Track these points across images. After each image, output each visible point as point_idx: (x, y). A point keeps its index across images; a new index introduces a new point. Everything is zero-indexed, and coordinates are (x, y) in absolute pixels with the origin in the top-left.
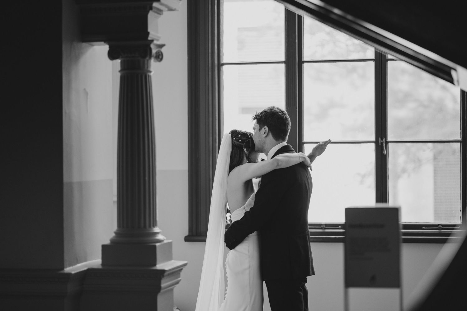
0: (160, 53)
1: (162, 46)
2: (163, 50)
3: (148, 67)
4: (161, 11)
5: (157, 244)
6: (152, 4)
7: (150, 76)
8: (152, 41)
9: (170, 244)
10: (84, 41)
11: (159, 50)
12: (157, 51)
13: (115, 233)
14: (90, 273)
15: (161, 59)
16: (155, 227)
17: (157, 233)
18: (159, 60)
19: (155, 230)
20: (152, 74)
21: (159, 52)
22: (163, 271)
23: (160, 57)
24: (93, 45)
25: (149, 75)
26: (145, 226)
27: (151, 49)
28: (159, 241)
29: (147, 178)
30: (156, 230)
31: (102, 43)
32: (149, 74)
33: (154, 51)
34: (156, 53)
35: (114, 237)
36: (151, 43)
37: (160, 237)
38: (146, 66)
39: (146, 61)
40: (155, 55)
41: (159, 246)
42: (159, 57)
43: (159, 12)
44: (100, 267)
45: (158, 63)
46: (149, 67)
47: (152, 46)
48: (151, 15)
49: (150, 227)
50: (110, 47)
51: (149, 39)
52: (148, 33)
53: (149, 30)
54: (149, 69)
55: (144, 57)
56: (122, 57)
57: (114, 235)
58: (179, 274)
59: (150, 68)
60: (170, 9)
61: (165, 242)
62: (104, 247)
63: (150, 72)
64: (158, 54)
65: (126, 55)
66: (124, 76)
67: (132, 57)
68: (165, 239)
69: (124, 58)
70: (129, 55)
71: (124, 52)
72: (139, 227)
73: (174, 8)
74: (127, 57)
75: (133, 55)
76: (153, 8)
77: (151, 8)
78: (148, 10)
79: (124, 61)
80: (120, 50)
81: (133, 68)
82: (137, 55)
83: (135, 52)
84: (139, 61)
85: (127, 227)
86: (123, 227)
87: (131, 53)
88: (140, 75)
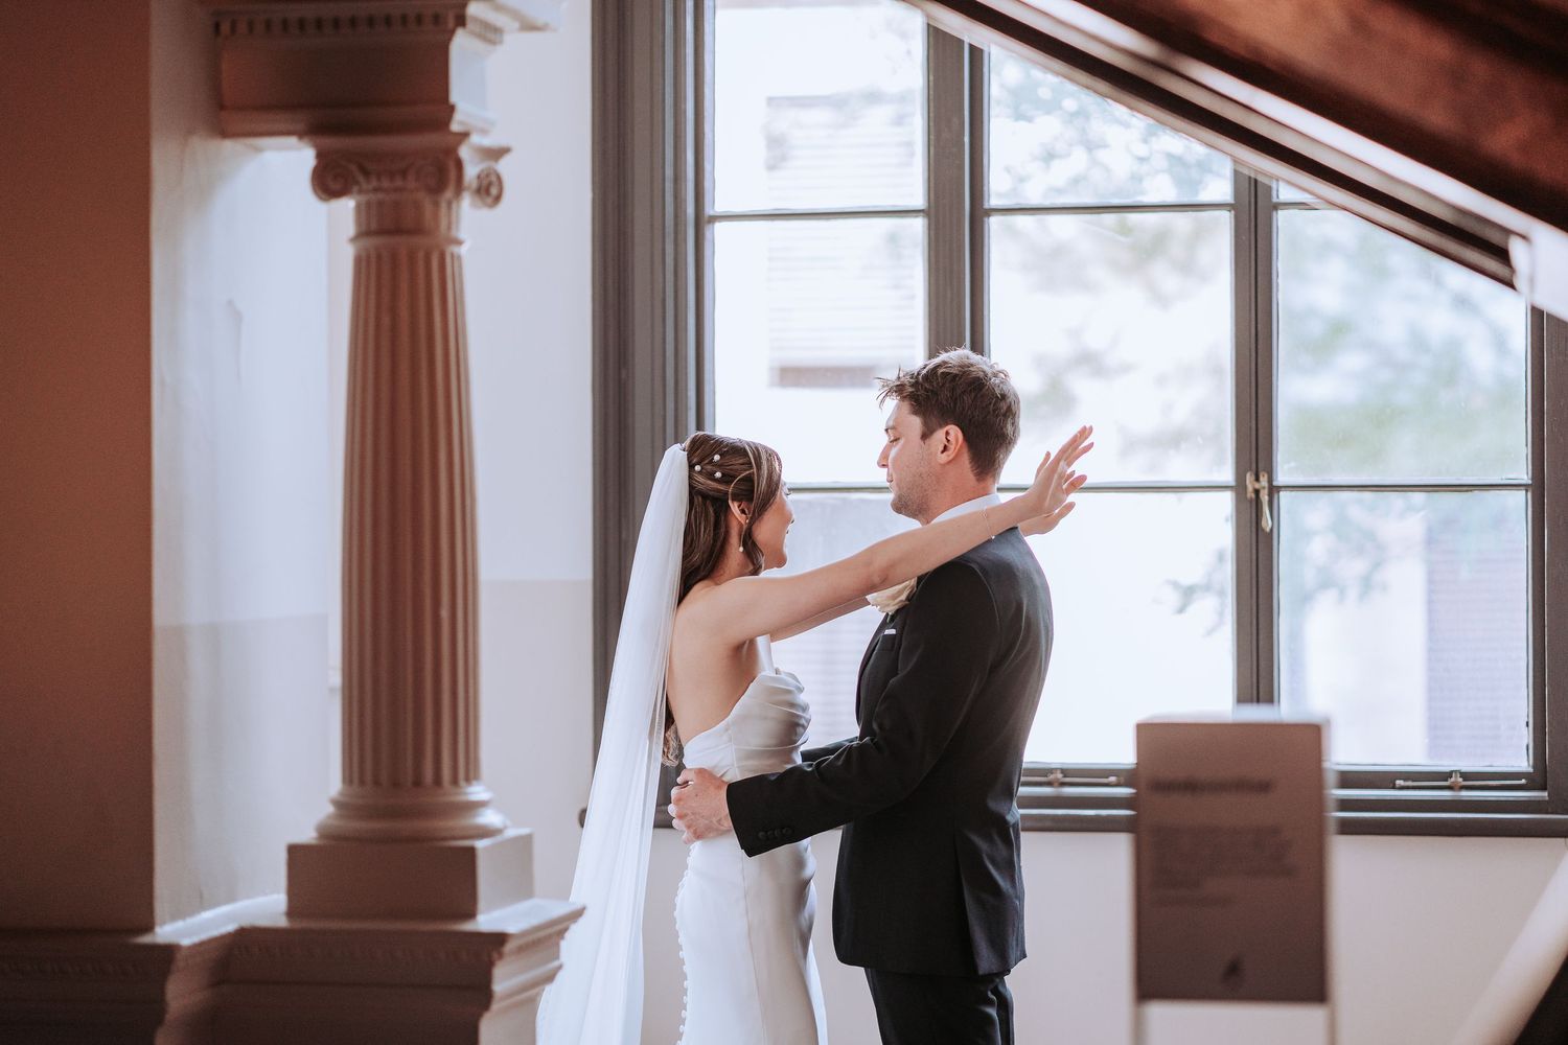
0: (494, 179)
1: (498, 153)
2: (504, 167)
3: (449, 228)
4: (497, 31)
5: (480, 844)
6: (464, 7)
7: (459, 258)
8: (465, 135)
9: (525, 842)
10: (225, 134)
11: (488, 168)
12: (482, 171)
13: (337, 803)
15: (498, 198)
16: (474, 782)
17: (481, 805)
18: (489, 200)
19: (470, 794)
20: (463, 250)
21: (488, 175)
22: (499, 939)
23: (494, 191)
24: (259, 150)
25: (452, 255)
26: (438, 781)
27: (459, 165)
28: (486, 832)
29: (445, 613)
30: (476, 792)
31: (293, 140)
32: (455, 249)
33: (471, 171)
34: (479, 177)
35: (329, 817)
36: (459, 143)
37: (489, 818)
38: (444, 224)
39: (443, 205)
40: (475, 185)
41: (486, 848)
42: (490, 191)
43: (490, 34)
44: (282, 922)
45: (485, 214)
46: (454, 226)
47: (464, 152)
48: (462, 45)
49: (455, 782)
50: (320, 156)
51: (455, 127)
52: (452, 109)
53: (455, 96)
54: (454, 233)
56: (360, 192)
57: (330, 809)
58: (558, 945)
59: (457, 228)
60: (529, 26)
61: (511, 833)
62: (294, 851)
63: (459, 243)
64: (485, 183)
65: (374, 183)
66: (368, 257)
67: (396, 190)
68: (508, 823)
69: (367, 192)
70: (386, 183)
71: (366, 173)
72: (418, 783)
73: (540, 22)
74: (376, 190)
75: (399, 183)
76: (468, 21)
77: (461, 21)
78: (451, 23)
79: (368, 204)
80: (353, 168)
81: (397, 230)
82: (411, 183)
83: (404, 173)
84: (418, 206)
85: (377, 783)
86: (362, 782)
87: (392, 175)
88: (421, 255)
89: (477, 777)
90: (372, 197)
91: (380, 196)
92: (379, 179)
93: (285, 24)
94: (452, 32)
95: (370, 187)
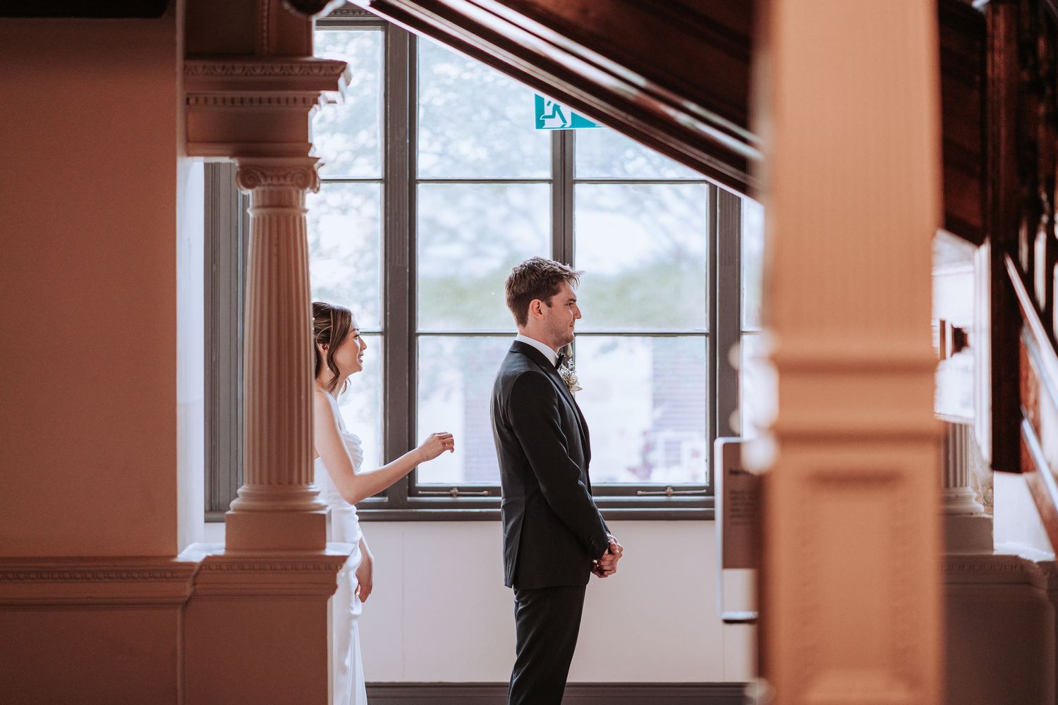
6: (318, 95)
10: (189, 155)
14: (209, 562)
17: (317, 493)
18: (315, 189)
20: (307, 214)
25: (304, 218)
26: (300, 482)
30: (313, 488)
31: (227, 159)
36: (315, 162)
38: (301, 201)
40: (312, 182)
42: (315, 184)
44: (221, 552)
48: (311, 113)
50: (242, 165)
51: (310, 154)
52: (310, 146)
55: (304, 186)
56: (260, 185)
59: (305, 205)
63: (306, 211)
65: (269, 181)
66: (258, 219)
67: (280, 185)
69: (264, 186)
70: (275, 182)
71: (265, 177)
72: (290, 483)
74: (269, 185)
75: (282, 181)
77: (316, 102)
78: (311, 104)
79: (264, 192)
80: (259, 174)
81: (280, 206)
82: (288, 182)
83: (285, 177)
84: (290, 193)
85: (261, 483)
86: (254, 483)
87: (279, 178)
88: (291, 217)
89: (312, 481)
90: (266, 188)
91: (272, 188)
92: (272, 179)
93: (224, 100)
94: (311, 107)
95: (267, 183)
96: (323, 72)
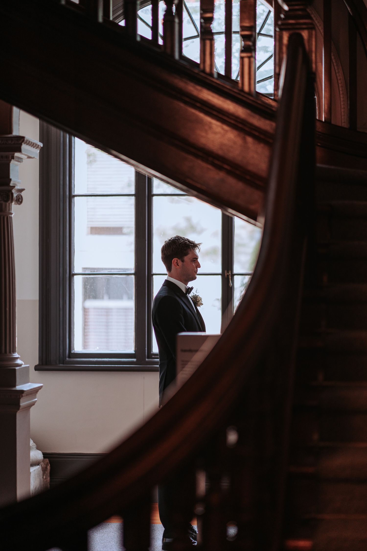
0: (20, 197)
1: (21, 190)
2: (23, 194)
3: (9, 210)
4: (21, 158)
5: (17, 368)
6: (14, 154)
7: (12, 217)
8: (14, 187)
9: (27, 368)
11: (19, 194)
12: (17, 195)
15: (21, 202)
16: (15, 353)
17: (17, 358)
18: (19, 203)
19: (14, 355)
21: (19, 196)
22: (22, 392)
23: (20, 200)
25: (10, 217)
26: (5, 352)
27: (12, 194)
28: (18, 365)
29: (8, 309)
30: (16, 355)
33: (15, 195)
34: (16, 197)
36: (13, 189)
37: (19, 362)
39: (8, 204)
40: (15, 199)
42: (19, 200)
43: (20, 160)
45: (18, 206)
47: (13, 191)
48: (13, 163)
49: (10, 352)
51: (11, 185)
52: (11, 180)
53: (11, 177)
55: (7, 201)
58: (36, 394)
59: (11, 210)
60: (29, 157)
61: (23, 366)
63: (12, 214)
64: (18, 198)
68: (23, 363)
73: (33, 156)
76: (15, 157)
77: (13, 158)
78: (10, 159)
84: (1, 205)
94: (11, 160)
96: (13, 142)
